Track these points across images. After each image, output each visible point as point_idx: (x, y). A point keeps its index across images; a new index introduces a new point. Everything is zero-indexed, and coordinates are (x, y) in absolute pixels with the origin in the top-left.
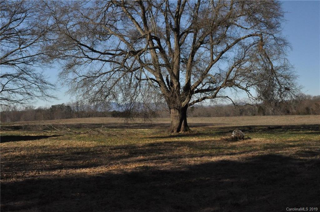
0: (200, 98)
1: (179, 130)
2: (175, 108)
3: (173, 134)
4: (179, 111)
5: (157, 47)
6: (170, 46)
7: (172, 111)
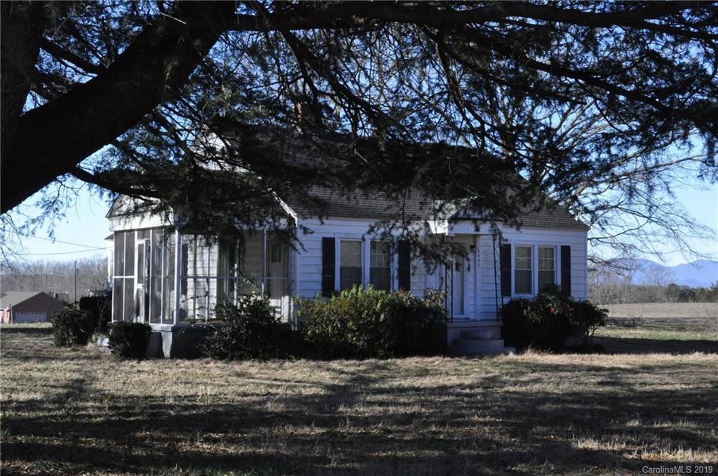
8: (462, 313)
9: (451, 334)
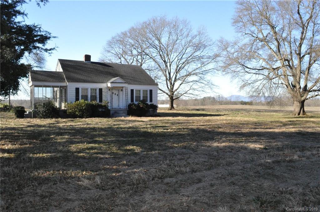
0: (314, 95)
1: (299, 114)
2: (297, 101)
3: (295, 116)
4: (300, 103)
5: (287, 65)
6: (293, 63)
7: (295, 102)
8: (119, 107)
9: (111, 112)
